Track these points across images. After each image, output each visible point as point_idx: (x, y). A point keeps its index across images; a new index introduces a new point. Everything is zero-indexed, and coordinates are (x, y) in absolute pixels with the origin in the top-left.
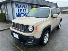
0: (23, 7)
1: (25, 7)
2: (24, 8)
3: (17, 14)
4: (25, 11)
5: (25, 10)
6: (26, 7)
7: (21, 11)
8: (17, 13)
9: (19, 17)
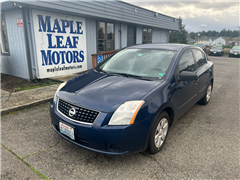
0: (68, 30)
1: (75, 29)
2: (72, 32)
3: (43, 52)
4: (75, 43)
5: (74, 38)
6: (79, 28)
7: (59, 42)
8: (46, 49)
9: (50, 64)
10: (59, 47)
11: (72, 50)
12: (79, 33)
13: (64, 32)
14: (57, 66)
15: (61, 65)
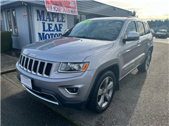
1: (60, 19)
2: (58, 21)
4: (60, 28)
6: (63, 18)
8: (41, 32)
11: (58, 33)
12: (62, 21)
13: (53, 21)
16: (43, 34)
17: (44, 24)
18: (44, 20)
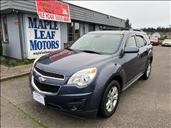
0: (48, 27)
1: (53, 26)
2: (51, 28)
3: (31, 41)
4: (53, 35)
5: (52, 32)
6: (56, 26)
7: (42, 35)
8: (33, 39)
9: (36, 49)
10: (42, 38)
11: (51, 40)
12: (55, 29)
13: (46, 28)
14: (40, 51)
15: (43, 50)
16: (35, 41)
17: (36, 31)
18: (36, 27)
